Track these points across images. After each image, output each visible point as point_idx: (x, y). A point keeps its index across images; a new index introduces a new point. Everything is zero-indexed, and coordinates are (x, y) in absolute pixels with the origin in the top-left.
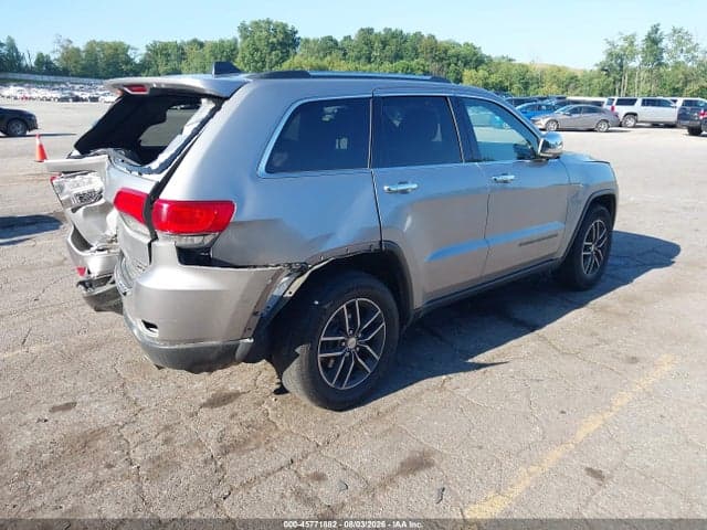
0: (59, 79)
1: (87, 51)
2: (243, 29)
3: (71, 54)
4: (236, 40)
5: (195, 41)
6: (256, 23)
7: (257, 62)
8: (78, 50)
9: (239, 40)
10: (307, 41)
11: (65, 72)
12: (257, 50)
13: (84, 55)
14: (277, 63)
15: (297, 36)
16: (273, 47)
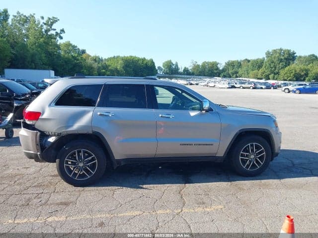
0: (190, 76)
1: (202, 66)
2: (268, 54)
3: (196, 67)
4: (264, 58)
5: (246, 59)
6: (275, 50)
7: (272, 68)
8: (199, 65)
9: (266, 58)
10: (300, 57)
11: (193, 74)
12: (273, 62)
13: (200, 67)
14: (282, 68)
15: (295, 55)
16: (281, 61)
